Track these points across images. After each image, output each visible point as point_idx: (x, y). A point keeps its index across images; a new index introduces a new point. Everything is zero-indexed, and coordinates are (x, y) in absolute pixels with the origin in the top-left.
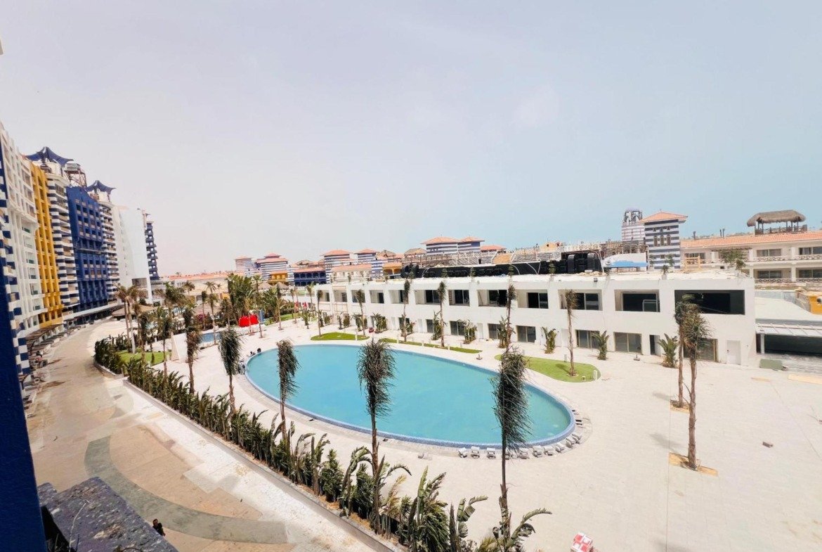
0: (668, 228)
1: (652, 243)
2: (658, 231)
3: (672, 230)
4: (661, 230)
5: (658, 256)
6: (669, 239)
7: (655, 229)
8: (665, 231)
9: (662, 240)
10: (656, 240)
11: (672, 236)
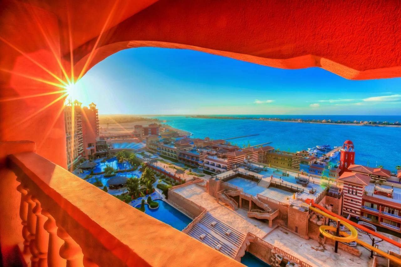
0: (357, 187)
1: (347, 192)
2: (351, 187)
3: (358, 188)
4: (353, 187)
5: (349, 200)
6: (356, 193)
7: (349, 185)
8: (355, 187)
9: (353, 192)
10: (349, 191)
11: (358, 191)
